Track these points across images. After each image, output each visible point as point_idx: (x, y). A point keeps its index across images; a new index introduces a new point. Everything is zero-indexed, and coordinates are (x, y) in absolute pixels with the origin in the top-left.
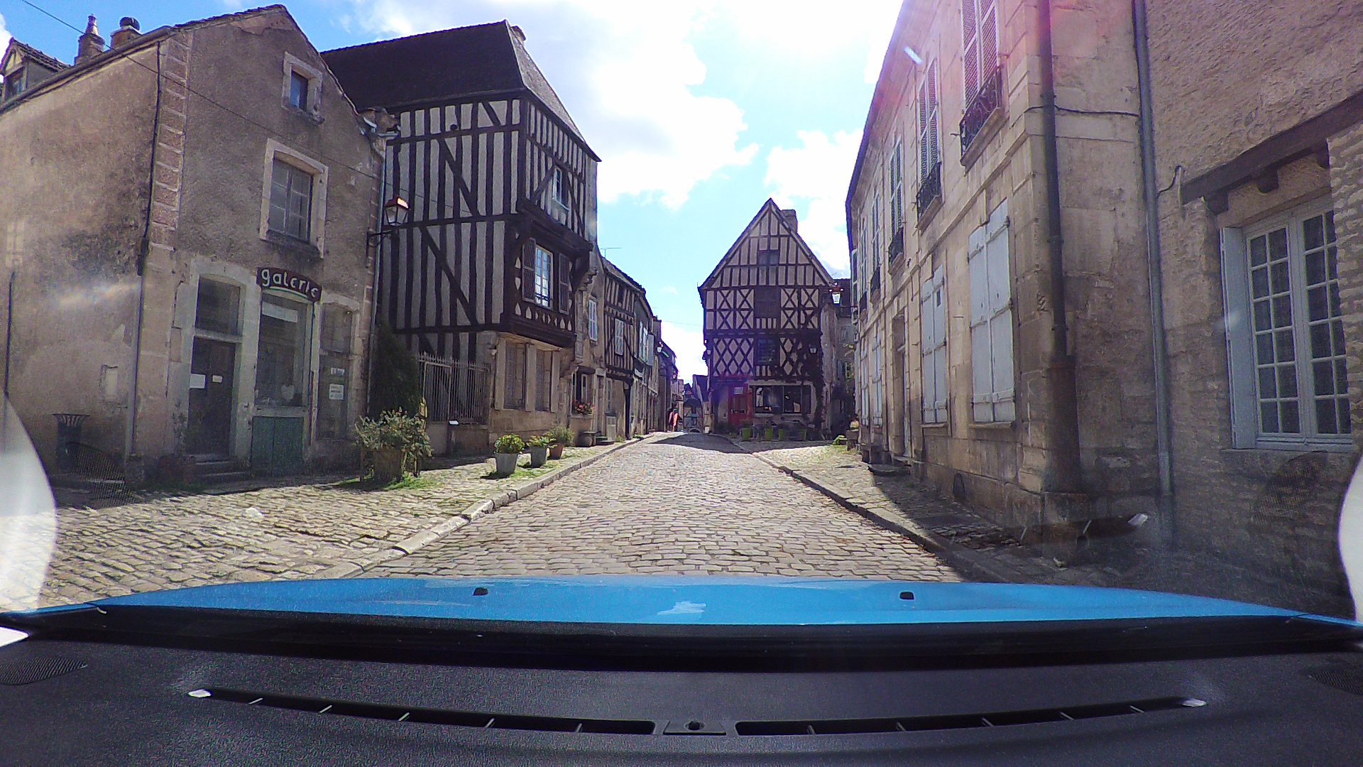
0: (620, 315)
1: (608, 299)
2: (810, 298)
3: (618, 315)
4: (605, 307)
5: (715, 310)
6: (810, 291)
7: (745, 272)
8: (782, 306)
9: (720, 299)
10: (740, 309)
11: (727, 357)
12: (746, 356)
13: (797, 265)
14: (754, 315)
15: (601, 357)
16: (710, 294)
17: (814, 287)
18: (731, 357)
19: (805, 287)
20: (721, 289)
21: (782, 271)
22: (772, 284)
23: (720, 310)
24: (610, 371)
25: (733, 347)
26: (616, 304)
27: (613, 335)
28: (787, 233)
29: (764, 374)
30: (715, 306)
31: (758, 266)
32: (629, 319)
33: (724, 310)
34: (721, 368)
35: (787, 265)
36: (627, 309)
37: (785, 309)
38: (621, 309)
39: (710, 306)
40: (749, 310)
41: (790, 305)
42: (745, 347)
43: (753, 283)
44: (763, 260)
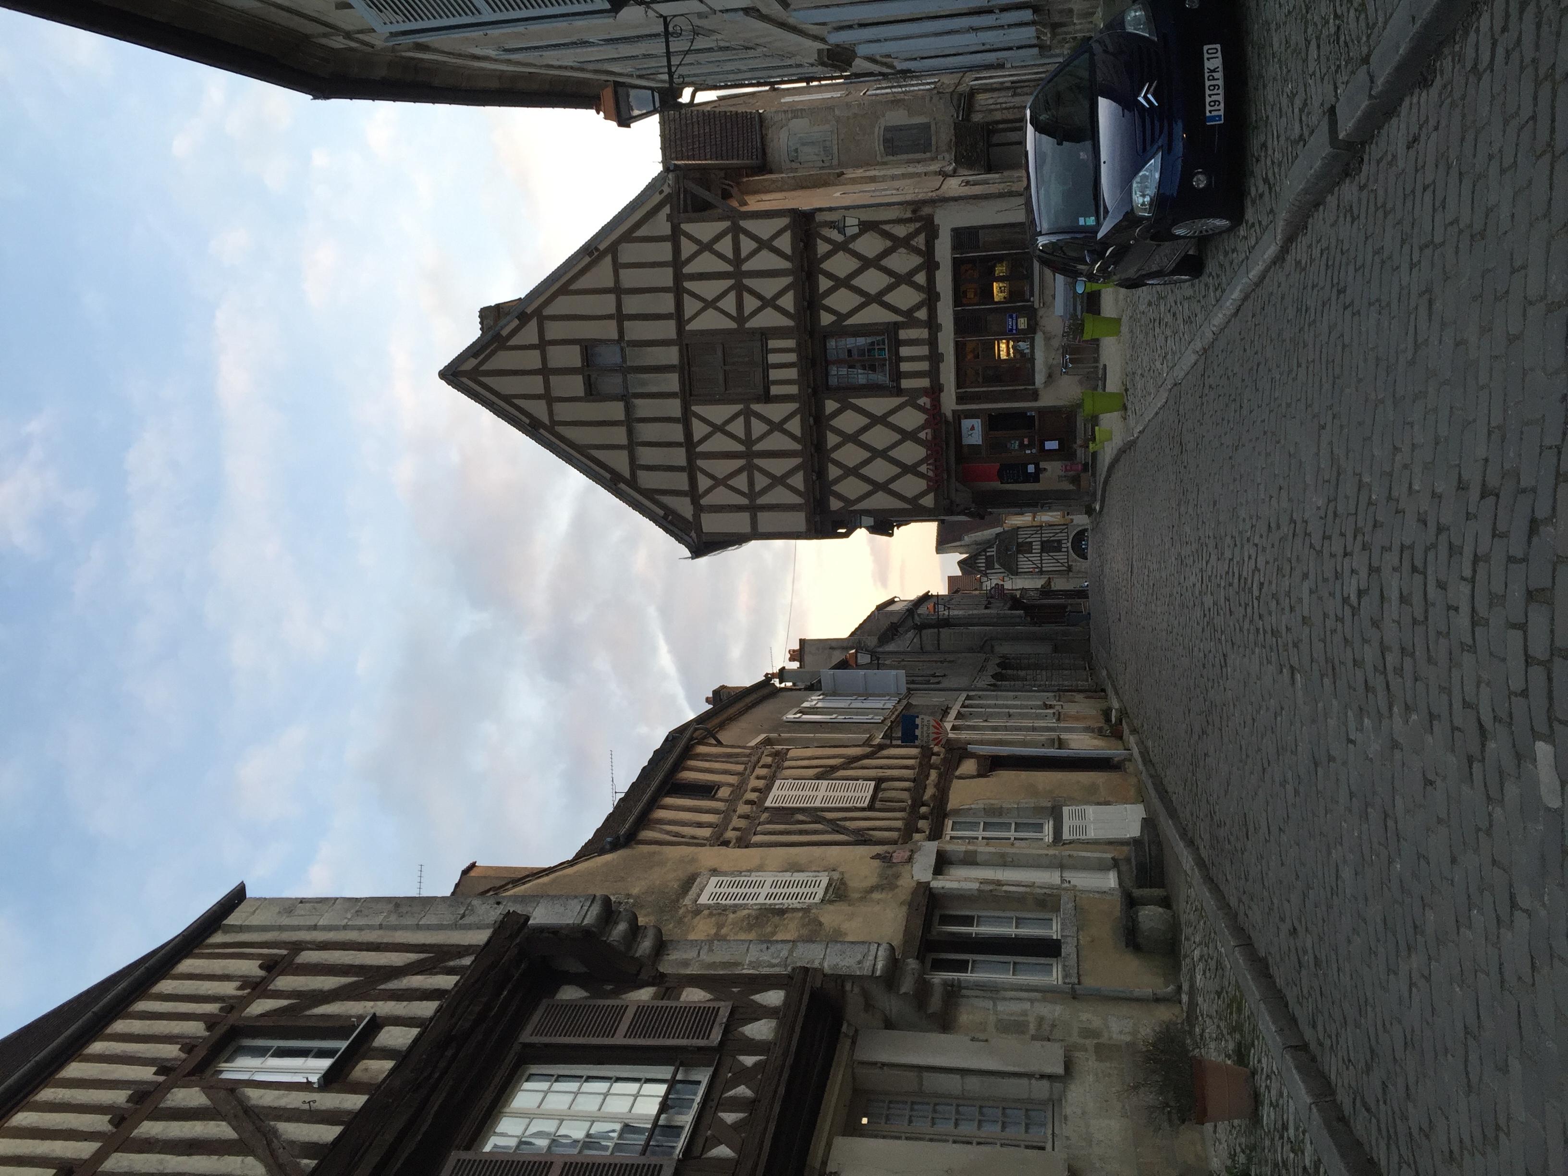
0: (754, 790)
1: (706, 832)
2: (707, 247)
3: (753, 796)
4: (726, 843)
5: (753, 509)
6: (687, 248)
7: (648, 432)
8: (733, 325)
9: (721, 496)
10: (748, 441)
11: (880, 470)
12: (875, 420)
13: (618, 291)
14: (758, 400)
15: (877, 857)
16: (711, 524)
17: (675, 237)
18: (879, 461)
19: (677, 263)
20: (694, 494)
21: (636, 331)
22: (672, 356)
23: (752, 494)
24: (922, 824)
25: (850, 455)
26: (720, 805)
27: (815, 814)
28: (533, 324)
29: (924, 366)
30: (739, 508)
31: (626, 398)
32: (769, 760)
33: (751, 483)
34: (911, 486)
35: (620, 317)
36: (740, 768)
37: (740, 318)
38: (738, 790)
39: (740, 522)
40: (748, 414)
41: (729, 303)
42: (849, 422)
43: (674, 407)
44: (612, 383)
